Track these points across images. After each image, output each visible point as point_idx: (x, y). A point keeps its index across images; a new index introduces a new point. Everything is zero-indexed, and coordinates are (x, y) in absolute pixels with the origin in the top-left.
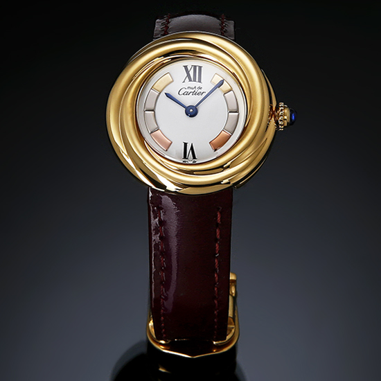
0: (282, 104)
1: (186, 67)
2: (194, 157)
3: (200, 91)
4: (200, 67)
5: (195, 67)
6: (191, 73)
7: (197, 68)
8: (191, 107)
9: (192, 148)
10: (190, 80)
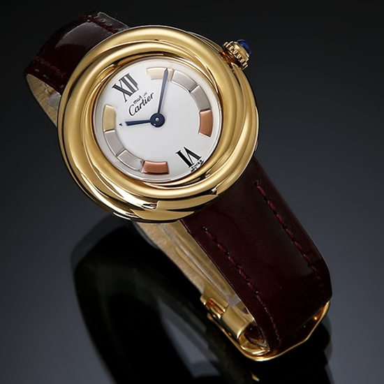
0: (227, 44)
1: (115, 87)
2: (198, 158)
3: (147, 96)
4: (128, 76)
5: (123, 79)
6: (125, 87)
7: (125, 78)
8: (154, 116)
9: (188, 152)
10: (130, 94)
